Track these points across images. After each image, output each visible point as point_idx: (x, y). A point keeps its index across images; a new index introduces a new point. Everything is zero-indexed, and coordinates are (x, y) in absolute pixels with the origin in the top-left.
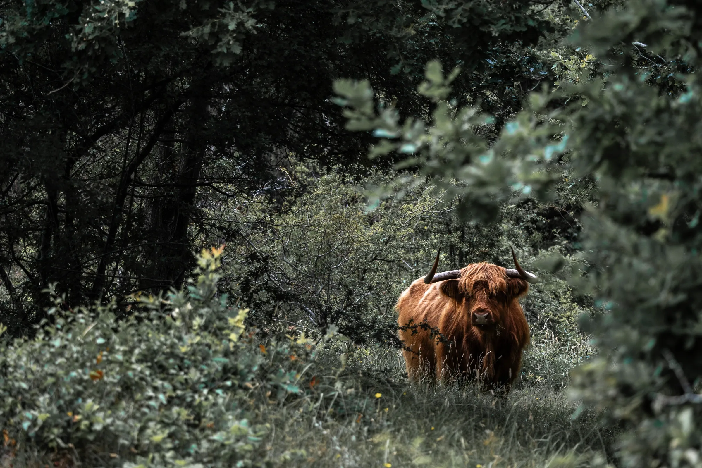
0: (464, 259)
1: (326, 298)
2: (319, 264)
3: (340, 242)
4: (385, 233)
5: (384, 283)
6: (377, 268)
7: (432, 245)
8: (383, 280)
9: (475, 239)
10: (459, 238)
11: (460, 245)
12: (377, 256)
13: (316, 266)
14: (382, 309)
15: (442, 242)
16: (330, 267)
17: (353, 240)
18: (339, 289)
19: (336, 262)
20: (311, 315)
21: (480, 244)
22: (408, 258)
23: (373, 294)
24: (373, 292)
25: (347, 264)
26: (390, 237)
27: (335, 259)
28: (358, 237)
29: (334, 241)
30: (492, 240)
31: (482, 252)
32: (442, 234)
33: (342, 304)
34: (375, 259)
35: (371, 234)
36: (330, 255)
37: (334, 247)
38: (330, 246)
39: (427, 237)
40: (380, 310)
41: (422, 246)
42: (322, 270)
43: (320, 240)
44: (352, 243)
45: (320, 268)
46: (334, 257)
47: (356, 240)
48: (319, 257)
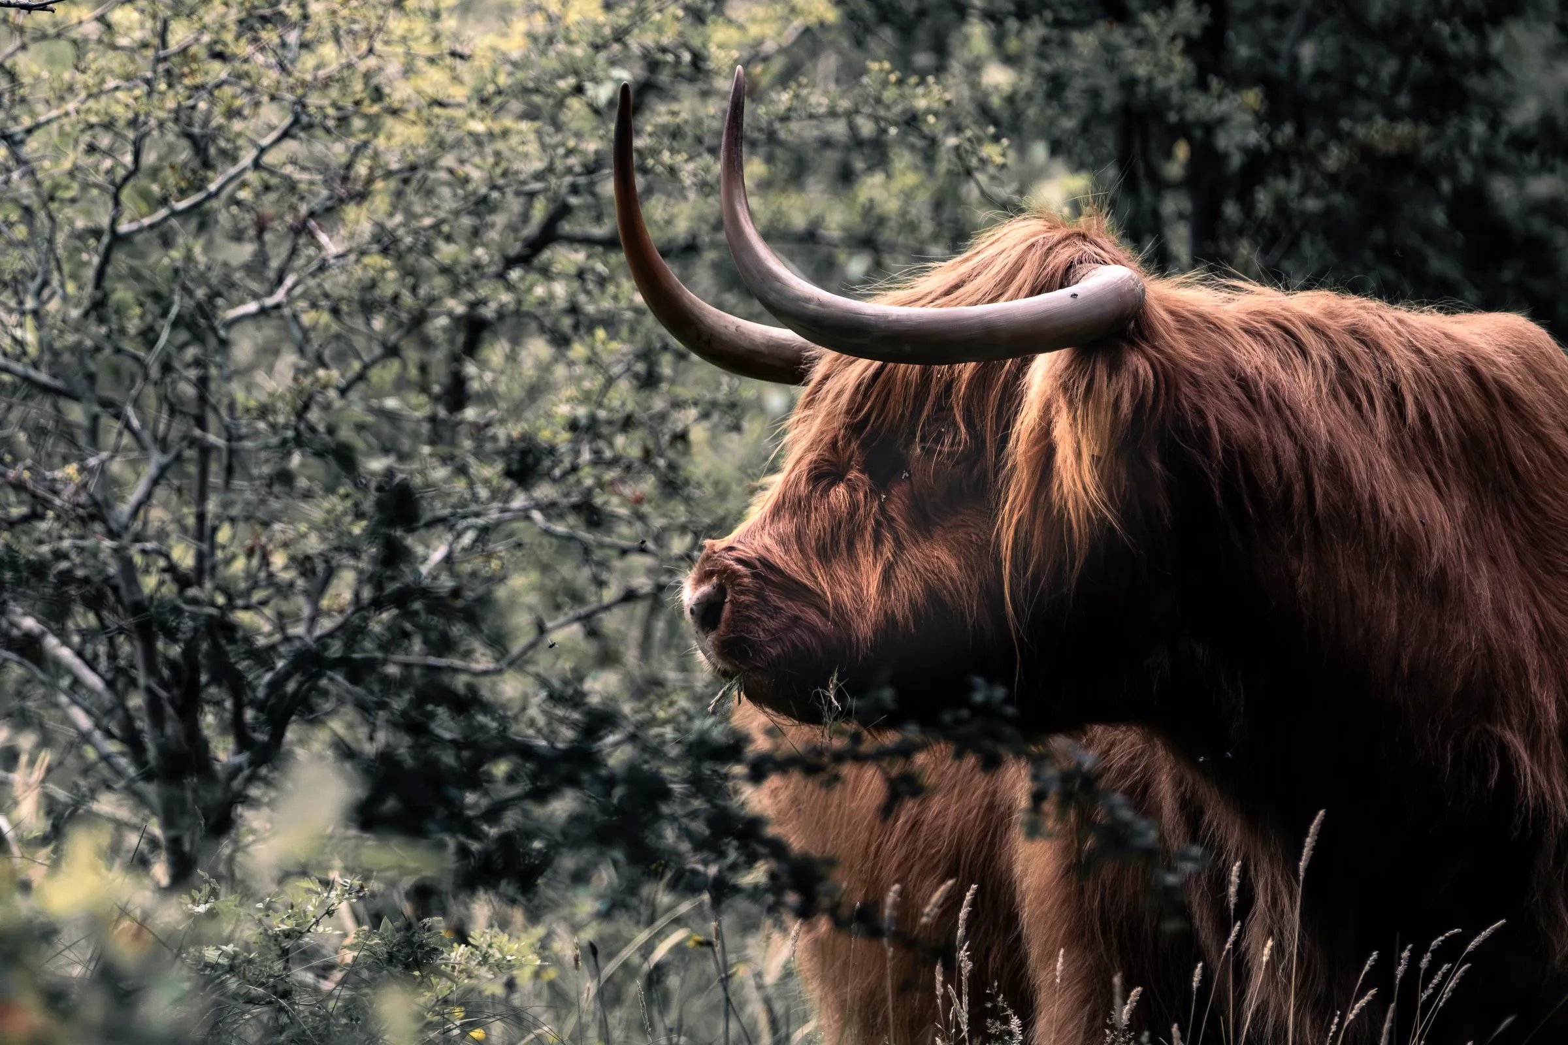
0: (1231, 210)
1: (184, 555)
2: (122, 293)
3: (274, 116)
4: (620, 35)
5: (628, 423)
6: (573, 309)
7: (985, 113)
8: (623, 397)
9: (1307, 52)
10: (1191, 47)
11: (1201, 106)
12: (562, 211)
13: (98, 307)
14: (611, 622)
15: (1056, 85)
16: (206, 310)
17: (378, 94)
18: (285, 478)
19: (257, 265)
20: (77, 682)
21: (1350, 91)
22: (799, 222)
23: (550, 509)
24: (545, 491)
25: (336, 282)
26: (653, 66)
27: (245, 251)
28: (408, 71)
29: (233, 113)
30: (1437, 55)
31: (1366, 152)
32: (1058, 23)
33: (316, 593)
34: (548, 235)
35: (515, 46)
36: (201, 217)
37: (231, 157)
38: (199, 145)
39: (941, 50)
40: (593, 633)
41: (912, 121)
42: (148, 337)
43: (121, 105)
44: (373, 124)
45: (133, 325)
46: (238, 236)
47: (400, 91)
48: (118, 240)
